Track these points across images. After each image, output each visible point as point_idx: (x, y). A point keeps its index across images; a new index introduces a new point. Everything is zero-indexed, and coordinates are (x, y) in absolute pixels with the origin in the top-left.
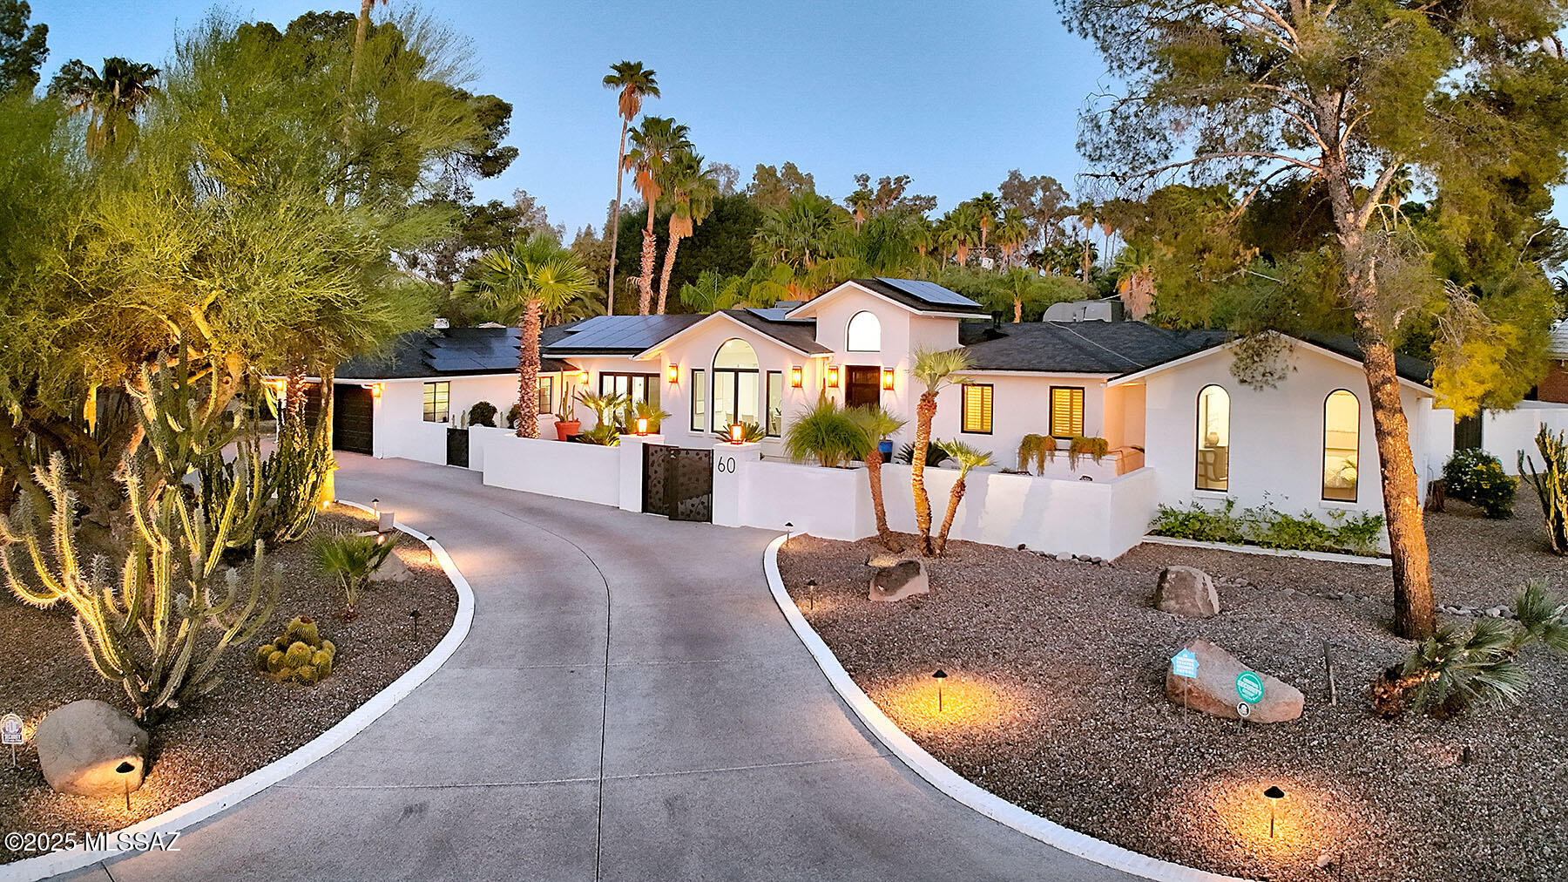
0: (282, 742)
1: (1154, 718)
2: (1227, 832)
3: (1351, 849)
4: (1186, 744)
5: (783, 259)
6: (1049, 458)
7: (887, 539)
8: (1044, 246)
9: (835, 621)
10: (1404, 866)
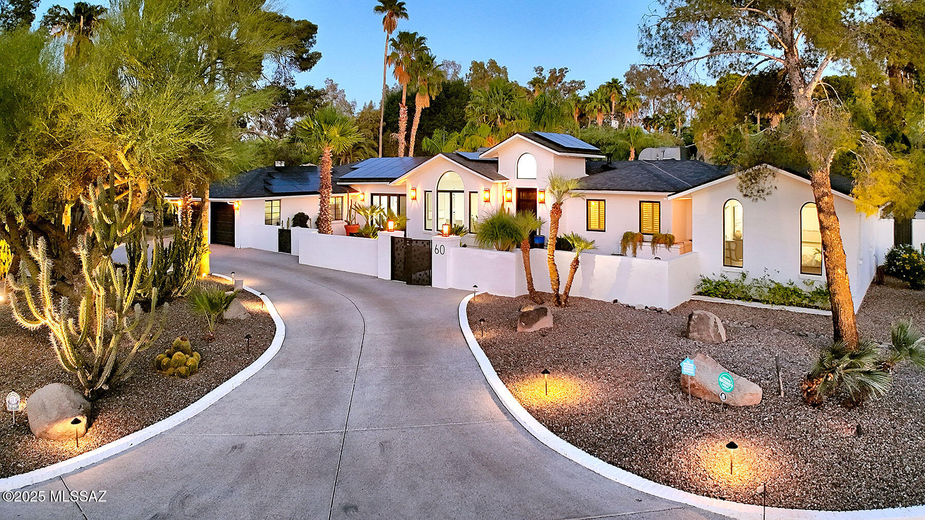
0: (167, 410)
1: (672, 402)
2: (705, 470)
3: (779, 484)
4: (689, 418)
5: (485, 121)
6: (639, 246)
7: (534, 295)
8: (653, 113)
9: (494, 343)
10: (811, 496)
